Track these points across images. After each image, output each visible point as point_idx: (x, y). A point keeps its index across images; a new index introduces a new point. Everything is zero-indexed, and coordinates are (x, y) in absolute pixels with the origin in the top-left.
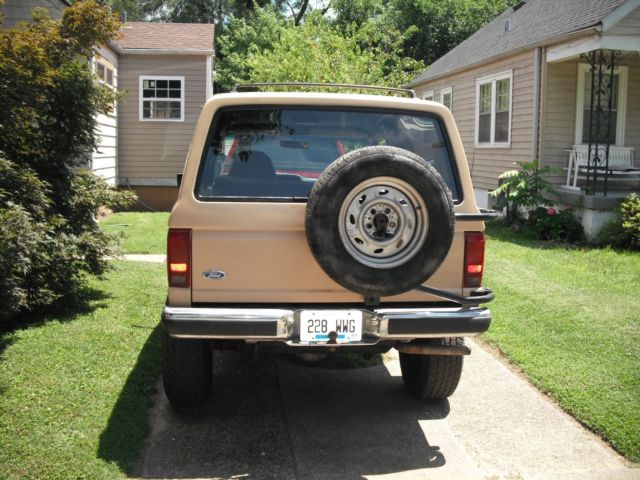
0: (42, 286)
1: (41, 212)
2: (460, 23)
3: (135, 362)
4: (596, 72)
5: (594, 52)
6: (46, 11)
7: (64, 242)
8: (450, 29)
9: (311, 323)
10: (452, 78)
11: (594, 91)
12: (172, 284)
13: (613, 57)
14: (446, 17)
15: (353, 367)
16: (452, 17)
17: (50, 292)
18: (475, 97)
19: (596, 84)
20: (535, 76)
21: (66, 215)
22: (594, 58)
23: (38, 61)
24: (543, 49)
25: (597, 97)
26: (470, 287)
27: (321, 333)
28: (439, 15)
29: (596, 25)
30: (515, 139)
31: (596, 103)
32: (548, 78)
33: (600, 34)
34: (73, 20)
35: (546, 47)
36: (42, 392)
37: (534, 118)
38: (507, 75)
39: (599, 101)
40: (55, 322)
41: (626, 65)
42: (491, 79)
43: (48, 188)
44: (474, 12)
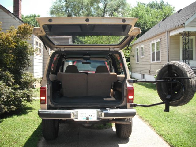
0: (12, 105)
1: (11, 84)
2: (148, 26)
3: (37, 127)
4: (184, 38)
5: (183, 32)
6: (14, 27)
7: (19, 92)
8: (145, 27)
9: (81, 114)
10: (144, 42)
11: (184, 44)
12: (41, 103)
13: (189, 33)
14: (144, 24)
15: (103, 129)
16: (146, 24)
17: (14, 107)
18: (150, 48)
19: (184, 42)
20: (167, 40)
21: (19, 85)
22: (183, 34)
23: (10, 41)
24: (168, 32)
25: (184, 46)
26: (130, 103)
27: (84, 117)
28: (142, 23)
29: (183, 24)
30: (162, 60)
31: (184, 47)
32: (171, 40)
33: (184, 27)
34: (21, 29)
35: (169, 31)
36: (6, 136)
37: (167, 53)
38: (159, 40)
39: (185, 47)
40: (16, 116)
41: (194, 36)
42: (155, 42)
43: (13, 76)
44: (152, 22)
